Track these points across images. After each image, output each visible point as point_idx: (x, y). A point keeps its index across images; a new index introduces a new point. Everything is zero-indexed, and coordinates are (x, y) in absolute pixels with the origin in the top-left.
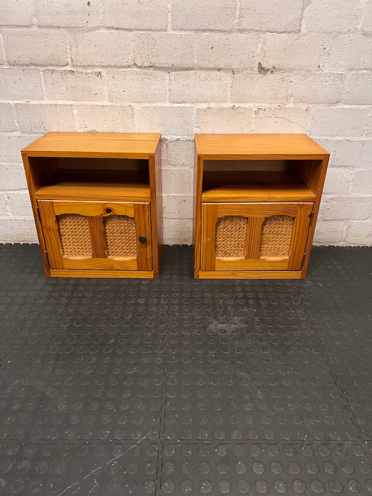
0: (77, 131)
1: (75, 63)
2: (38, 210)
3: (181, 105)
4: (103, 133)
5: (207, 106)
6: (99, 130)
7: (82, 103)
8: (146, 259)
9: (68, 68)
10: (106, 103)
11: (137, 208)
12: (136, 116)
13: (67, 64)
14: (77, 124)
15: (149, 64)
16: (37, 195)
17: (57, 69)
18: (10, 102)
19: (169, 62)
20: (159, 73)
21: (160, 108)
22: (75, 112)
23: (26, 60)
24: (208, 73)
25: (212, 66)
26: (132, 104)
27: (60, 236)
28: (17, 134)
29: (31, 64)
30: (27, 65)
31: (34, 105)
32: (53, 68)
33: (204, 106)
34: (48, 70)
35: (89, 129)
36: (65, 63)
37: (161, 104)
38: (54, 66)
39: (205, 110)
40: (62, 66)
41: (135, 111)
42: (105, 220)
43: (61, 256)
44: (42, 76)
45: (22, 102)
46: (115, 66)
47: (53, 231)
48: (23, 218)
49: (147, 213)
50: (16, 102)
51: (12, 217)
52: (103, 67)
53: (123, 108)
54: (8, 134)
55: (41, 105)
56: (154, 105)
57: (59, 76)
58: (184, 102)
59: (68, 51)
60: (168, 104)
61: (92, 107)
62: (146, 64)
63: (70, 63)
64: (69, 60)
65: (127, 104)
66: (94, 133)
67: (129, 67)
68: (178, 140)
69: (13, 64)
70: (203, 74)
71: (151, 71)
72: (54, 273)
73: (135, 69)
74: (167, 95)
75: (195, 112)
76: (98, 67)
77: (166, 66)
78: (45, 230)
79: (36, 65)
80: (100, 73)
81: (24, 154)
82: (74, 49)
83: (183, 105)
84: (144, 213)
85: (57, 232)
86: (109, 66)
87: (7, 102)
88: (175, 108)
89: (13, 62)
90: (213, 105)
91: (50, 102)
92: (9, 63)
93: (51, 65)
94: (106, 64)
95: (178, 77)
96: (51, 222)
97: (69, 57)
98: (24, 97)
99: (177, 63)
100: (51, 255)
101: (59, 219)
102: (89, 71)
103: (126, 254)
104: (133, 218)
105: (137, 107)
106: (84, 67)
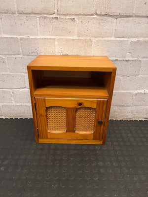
0: (56, 54)
1: (59, 13)
2: (35, 103)
3: (121, 39)
4: (72, 56)
5: (137, 40)
6: (70, 54)
7: (61, 37)
8: (100, 134)
9: (54, 16)
10: (76, 37)
11: (99, 103)
12: (93, 45)
13: (54, 13)
14: (57, 51)
15: (105, 13)
16: (35, 95)
17: (48, 16)
18: (18, 37)
19: (117, 12)
20: (110, 19)
21: (108, 41)
22: (56, 43)
23: (29, 11)
24: (140, 19)
25: (144, 15)
26: (91, 38)
27: (47, 119)
28: (21, 56)
29: (32, 13)
30: (30, 14)
31: (32, 39)
32: (45, 15)
33: (136, 40)
34: (42, 17)
35: (63, 54)
36: (53, 12)
37: (109, 39)
38: (46, 14)
39: (135, 42)
40: (51, 14)
41: (93, 42)
42: (76, 110)
43: (46, 131)
44: (38, 21)
45: (25, 37)
46: (84, 15)
47: (43, 116)
48: (20, 104)
49: (105, 106)
50: (21, 37)
51: (14, 103)
52: (76, 15)
53: (86, 41)
54: (15, 56)
55: (36, 39)
56: (105, 39)
57: (49, 20)
58: (123, 37)
59: (56, 5)
60: (113, 39)
61: (67, 40)
62: (103, 13)
63: (56, 13)
64: (56, 11)
65: (88, 38)
66: (67, 56)
67: (92, 15)
68: (117, 60)
69: (20, 13)
70: (138, 19)
71: (105, 18)
72: (41, 141)
73: (95, 16)
74: (114, 33)
75: (129, 43)
76: (73, 15)
77: (116, 14)
78: (38, 116)
79: (35, 14)
80: (74, 19)
81: (29, 68)
82: (59, 4)
83: (123, 39)
84: (103, 106)
85: (45, 117)
86: (80, 15)
87: (16, 37)
88: (118, 41)
89: (21, 12)
90: (141, 39)
91: (42, 37)
92: (19, 13)
93: (44, 14)
94: (78, 13)
95: (122, 21)
96: (43, 111)
97: (56, 9)
98: (26, 34)
99: (123, 13)
100: (40, 131)
101: (47, 109)
102: (67, 18)
103: (86, 130)
104: (95, 109)
105: (94, 40)
106: (65, 15)
